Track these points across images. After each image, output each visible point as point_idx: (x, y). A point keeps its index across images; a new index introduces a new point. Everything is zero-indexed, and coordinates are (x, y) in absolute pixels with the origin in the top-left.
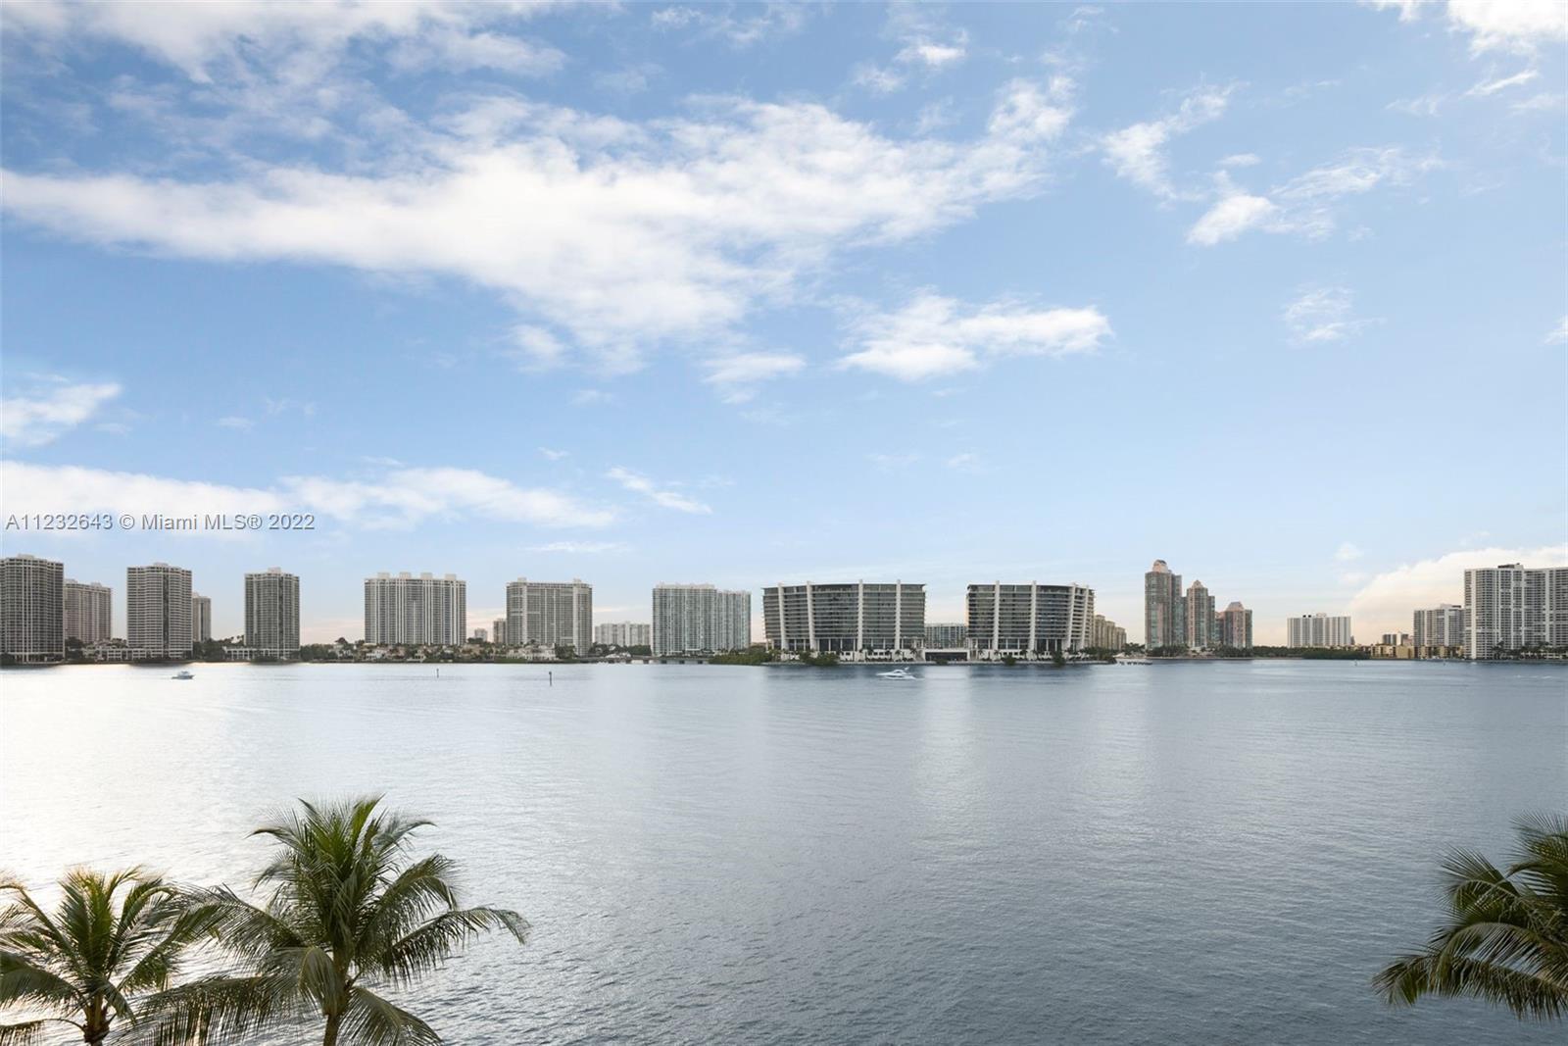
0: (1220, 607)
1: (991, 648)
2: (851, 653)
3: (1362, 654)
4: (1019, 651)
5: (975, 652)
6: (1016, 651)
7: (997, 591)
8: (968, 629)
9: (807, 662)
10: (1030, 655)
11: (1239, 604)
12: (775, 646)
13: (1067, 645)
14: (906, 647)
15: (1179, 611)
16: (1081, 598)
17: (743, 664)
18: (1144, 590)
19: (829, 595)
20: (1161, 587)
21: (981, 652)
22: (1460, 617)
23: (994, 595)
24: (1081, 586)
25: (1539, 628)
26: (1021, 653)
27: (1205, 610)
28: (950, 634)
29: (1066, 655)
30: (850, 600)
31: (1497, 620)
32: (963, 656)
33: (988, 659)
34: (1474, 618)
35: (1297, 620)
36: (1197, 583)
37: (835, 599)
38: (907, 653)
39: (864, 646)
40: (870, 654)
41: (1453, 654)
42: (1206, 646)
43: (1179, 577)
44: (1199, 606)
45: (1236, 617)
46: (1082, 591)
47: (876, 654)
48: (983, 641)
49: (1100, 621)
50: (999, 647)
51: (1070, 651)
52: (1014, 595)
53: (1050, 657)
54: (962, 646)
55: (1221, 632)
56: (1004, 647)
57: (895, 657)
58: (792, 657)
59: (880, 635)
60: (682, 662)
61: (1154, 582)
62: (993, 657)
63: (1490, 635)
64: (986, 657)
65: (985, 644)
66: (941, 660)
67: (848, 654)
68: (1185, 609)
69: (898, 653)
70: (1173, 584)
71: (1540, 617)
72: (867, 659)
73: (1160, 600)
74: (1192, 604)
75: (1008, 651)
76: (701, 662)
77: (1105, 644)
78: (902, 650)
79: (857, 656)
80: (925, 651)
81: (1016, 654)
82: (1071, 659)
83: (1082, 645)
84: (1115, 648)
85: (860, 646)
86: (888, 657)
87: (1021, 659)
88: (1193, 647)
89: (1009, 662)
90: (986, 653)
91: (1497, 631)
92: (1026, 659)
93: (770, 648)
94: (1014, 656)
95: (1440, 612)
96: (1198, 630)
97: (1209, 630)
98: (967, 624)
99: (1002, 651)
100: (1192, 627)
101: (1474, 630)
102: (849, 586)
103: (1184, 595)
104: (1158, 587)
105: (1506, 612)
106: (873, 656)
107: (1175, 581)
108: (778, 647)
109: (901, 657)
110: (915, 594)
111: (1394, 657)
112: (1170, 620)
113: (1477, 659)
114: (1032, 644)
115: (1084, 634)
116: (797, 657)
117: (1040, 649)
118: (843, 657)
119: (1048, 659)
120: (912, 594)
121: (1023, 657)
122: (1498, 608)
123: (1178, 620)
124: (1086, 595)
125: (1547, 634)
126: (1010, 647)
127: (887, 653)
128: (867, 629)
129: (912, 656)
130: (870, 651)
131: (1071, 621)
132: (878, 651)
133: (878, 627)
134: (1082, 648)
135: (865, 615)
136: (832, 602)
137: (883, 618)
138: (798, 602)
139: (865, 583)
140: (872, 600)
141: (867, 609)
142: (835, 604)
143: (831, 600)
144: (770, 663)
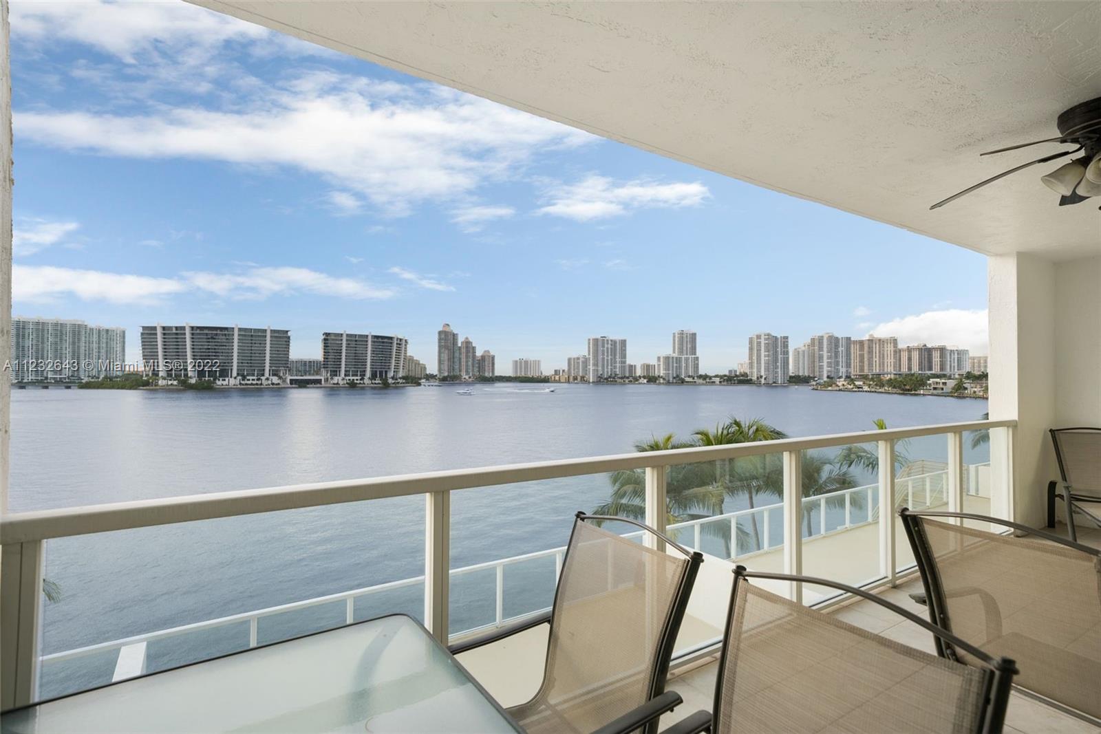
0: (479, 353)
1: (339, 376)
3: (545, 380)
4: (359, 378)
5: (327, 379)
6: (357, 378)
7: (344, 338)
8: (322, 363)
9: (185, 386)
10: (367, 381)
11: (488, 352)
12: (153, 374)
13: (391, 374)
14: (274, 375)
15: (457, 355)
16: (400, 344)
17: (118, 388)
18: (437, 341)
19: (207, 334)
20: (447, 340)
21: (332, 379)
22: (586, 361)
23: (342, 340)
24: (400, 337)
25: (615, 367)
26: (361, 380)
27: (471, 354)
28: (308, 366)
29: (390, 381)
30: (227, 339)
31: (600, 364)
32: (319, 381)
33: (338, 384)
34: (591, 362)
35: (516, 361)
36: (467, 338)
37: (212, 338)
38: (275, 380)
39: (238, 374)
40: (243, 380)
41: (584, 380)
42: (471, 375)
43: (457, 334)
44: (467, 352)
45: (486, 358)
46: (401, 340)
47: (249, 380)
48: (334, 371)
49: (411, 359)
50: (345, 375)
51: (393, 378)
52: (356, 341)
53: (380, 382)
54: (317, 374)
55: (479, 367)
56: (349, 375)
57: (265, 382)
58: (170, 383)
59: (252, 365)
60: (46, 387)
61: (443, 336)
62: (341, 382)
63: (597, 370)
64: (336, 382)
65: (335, 373)
66: (302, 384)
67: (225, 380)
68: (460, 354)
69: (267, 379)
70: (454, 339)
71: (615, 362)
72: (240, 384)
73: (446, 347)
74: (464, 350)
75: (351, 378)
76: (69, 387)
77: (413, 375)
78: (271, 377)
79: (232, 381)
80: (289, 378)
81: (357, 380)
82: (393, 384)
83: (401, 374)
84: (419, 376)
85: (235, 374)
86: (260, 382)
87: (360, 383)
88: (464, 376)
89: (352, 385)
90: (336, 380)
91: (600, 368)
92: (364, 384)
93: (147, 375)
94: (355, 381)
95: (578, 359)
96: (467, 366)
97: (473, 367)
98: (323, 359)
99: (347, 378)
100: (463, 363)
101: (591, 367)
102: (226, 329)
103: (460, 345)
104: (445, 340)
105: (603, 359)
106: (246, 382)
107: (455, 336)
108: (156, 374)
109: (270, 382)
110: (282, 338)
111: (559, 381)
112: (452, 359)
113: (593, 382)
114: (368, 374)
115: (401, 367)
116: (175, 383)
117: (374, 376)
118: (219, 383)
119: (379, 383)
120: (280, 337)
121: (362, 382)
122: (600, 357)
123: (456, 360)
124: (404, 342)
125: (618, 370)
126: (352, 376)
127: (258, 380)
128: (241, 361)
129: (279, 381)
130: (244, 378)
131: (394, 359)
132: (251, 378)
133: (251, 360)
134: (401, 376)
135: (240, 351)
136: (210, 340)
137: (255, 353)
138: (177, 338)
139: (240, 327)
140: (245, 340)
141: (241, 346)
142: (212, 342)
143: (209, 339)
144: (148, 388)
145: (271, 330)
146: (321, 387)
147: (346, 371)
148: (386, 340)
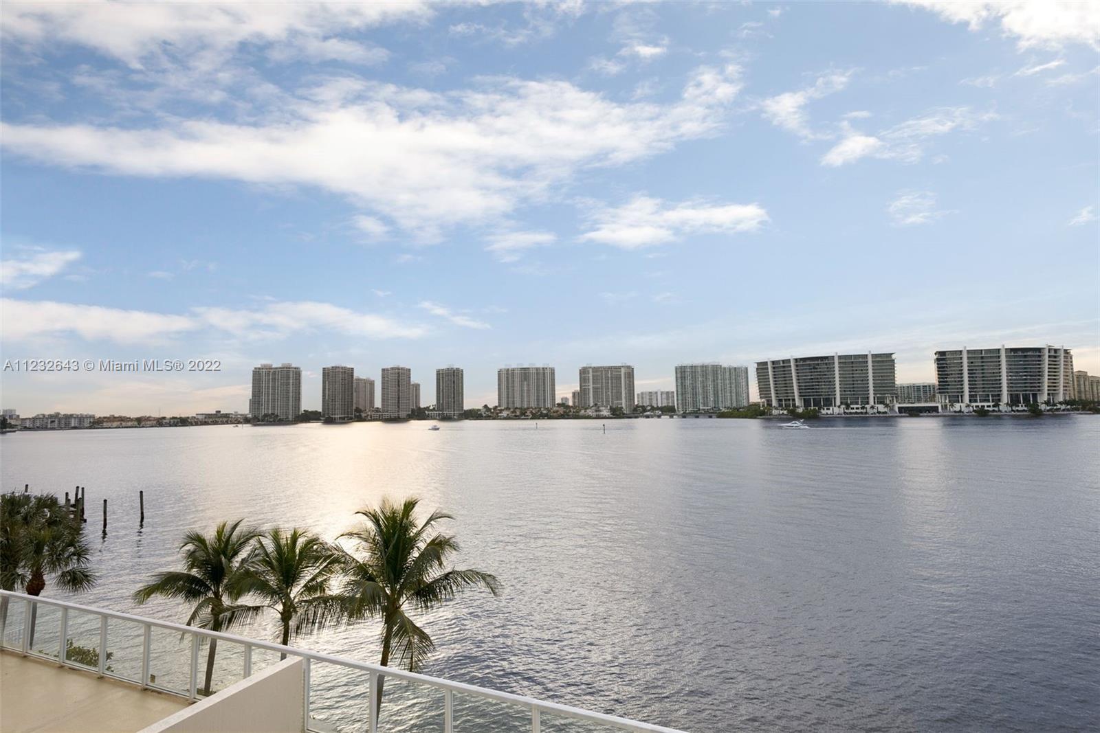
1: (962, 402)
2: (831, 408)
4: (991, 404)
5: (946, 406)
6: (988, 404)
7: (964, 355)
9: (794, 415)
10: (1003, 407)
12: (768, 404)
13: (1043, 398)
14: (880, 403)
17: (743, 418)
19: (809, 365)
21: (952, 406)
23: (961, 358)
26: (994, 406)
28: (922, 391)
30: (828, 368)
32: (935, 409)
33: (960, 411)
37: (814, 368)
38: (881, 408)
39: (842, 403)
40: (847, 409)
47: (853, 409)
48: (954, 397)
49: (1082, 376)
50: (970, 401)
51: (1047, 403)
52: (983, 358)
53: (1026, 409)
54: (931, 401)
56: (976, 401)
57: (870, 411)
58: (781, 412)
59: (855, 392)
60: (697, 417)
62: (965, 410)
65: (957, 398)
66: (914, 413)
67: (829, 409)
69: (872, 408)
72: (845, 413)
75: (980, 404)
76: (711, 417)
77: (1089, 397)
78: (877, 405)
79: (836, 410)
80: (897, 406)
81: (989, 406)
82: (1048, 411)
85: (838, 403)
86: (864, 411)
87: (994, 411)
89: (982, 414)
90: (957, 407)
92: (1000, 411)
93: (763, 406)
94: (986, 408)
98: (937, 383)
99: (974, 404)
106: (850, 411)
108: (770, 404)
109: (875, 411)
110: (885, 363)
114: (1005, 398)
115: (1062, 388)
116: (785, 412)
117: (1014, 401)
118: (824, 412)
119: (1024, 411)
120: (883, 361)
126: (980, 402)
127: (863, 408)
128: (843, 389)
129: (886, 410)
130: (848, 407)
131: (1046, 377)
132: (855, 406)
133: (853, 388)
134: (1061, 399)
135: (842, 379)
136: (813, 370)
137: (857, 381)
138: (784, 371)
139: (838, 355)
140: (846, 367)
141: (843, 374)
142: (814, 372)
143: (811, 369)
144: (764, 417)
145: (872, 355)
146: (939, 416)
147: (970, 396)
148: (1029, 354)
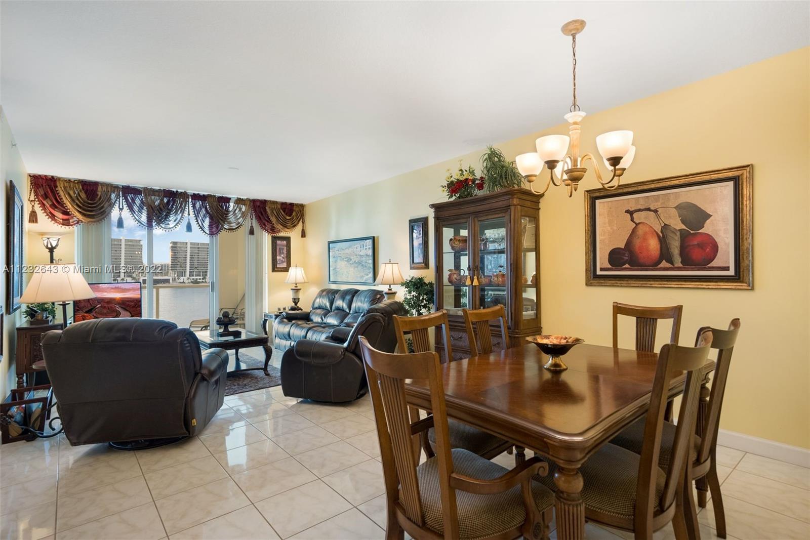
145: (125, 240)
147: (190, 272)
